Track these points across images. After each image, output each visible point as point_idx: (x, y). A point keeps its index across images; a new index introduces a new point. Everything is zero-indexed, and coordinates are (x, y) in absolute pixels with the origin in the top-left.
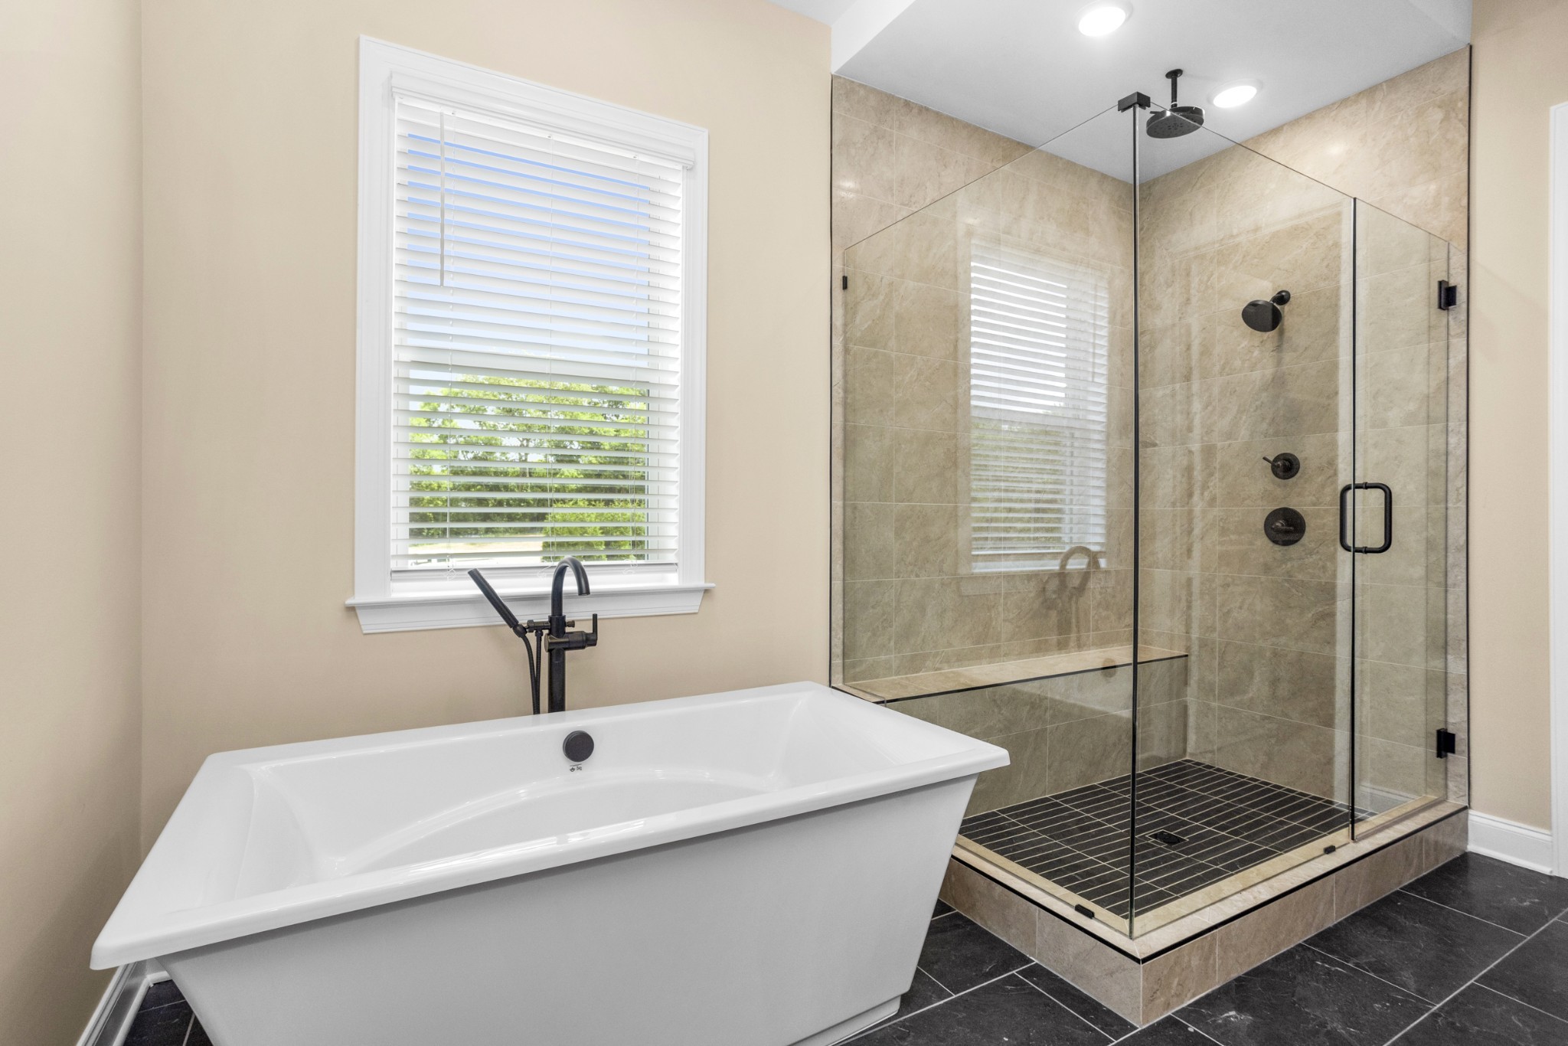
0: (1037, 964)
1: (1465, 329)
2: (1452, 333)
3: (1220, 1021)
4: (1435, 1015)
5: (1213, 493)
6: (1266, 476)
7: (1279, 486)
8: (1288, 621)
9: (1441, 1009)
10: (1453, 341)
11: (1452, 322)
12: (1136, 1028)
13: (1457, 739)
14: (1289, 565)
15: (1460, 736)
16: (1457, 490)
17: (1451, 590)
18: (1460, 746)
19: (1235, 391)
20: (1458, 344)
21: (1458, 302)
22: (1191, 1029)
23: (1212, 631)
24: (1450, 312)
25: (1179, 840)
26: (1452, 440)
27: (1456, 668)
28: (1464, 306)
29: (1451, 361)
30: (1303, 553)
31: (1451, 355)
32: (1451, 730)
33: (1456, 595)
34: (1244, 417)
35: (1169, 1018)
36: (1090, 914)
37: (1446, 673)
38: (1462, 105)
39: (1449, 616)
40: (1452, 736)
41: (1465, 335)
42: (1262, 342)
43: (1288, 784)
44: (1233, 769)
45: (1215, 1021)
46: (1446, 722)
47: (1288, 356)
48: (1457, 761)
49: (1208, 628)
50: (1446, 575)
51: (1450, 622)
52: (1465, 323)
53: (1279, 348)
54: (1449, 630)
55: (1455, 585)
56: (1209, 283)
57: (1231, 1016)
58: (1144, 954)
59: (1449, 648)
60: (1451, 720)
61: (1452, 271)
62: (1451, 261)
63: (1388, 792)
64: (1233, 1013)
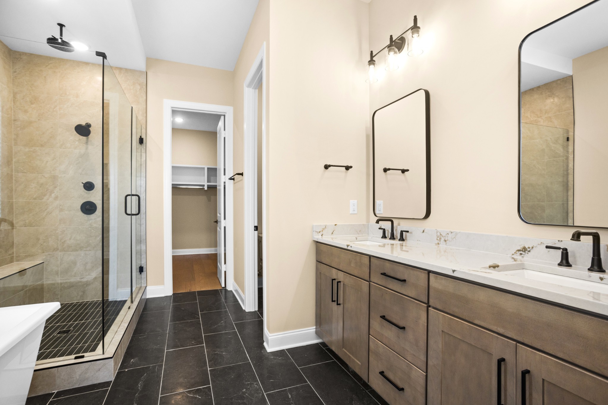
0: (57, 392)
1: (145, 151)
2: (142, 151)
3: (131, 364)
4: (169, 333)
5: (57, 194)
6: (81, 189)
7: (87, 193)
8: (90, 241)
9: (169, 331)
10: (142, 154)
11: (142, 148)
12: (112, 381)
13: (144, 268)
14: (91, 221)
15: (144, 267)
16: (143, 197)
17: (142, 225)
18: (144, 270)
19: (67, 156)
20: (144, 155)
21: (144, 143)
22: (126, 370)
23: (56, 250)
24: (142, 145)
25: (70, 330)
26: (142, 182)
27: (143, 248)
28: (145, 144)
29: (142, 159)
30: (96, 217)
31: (142, 158)
32: (142, 266)
33: (143, 227)
34: (71, 167)
35: (118, 372)
36: (83, 357)
37: (141, 250)
38: (145, 87)
39: (141, 233)
40: (143, 267)
41: (145, 153)
42: (79, 139)
43: (92, 299)
44: (68, 302)
45: (130, 365)
46: (141, 264)
47: (90, 147)
48: (144, 274)
49: (54, 249)
50: (141, 221)
51: (142, 235)
52: (145, 149)
53: (87, 143)
54: (142, 237)
55: (143, 224)
56: (55, 109)
57: (133, 361)
58: (112, 355)
59: (142, 242)
60: (142, 263)
61: (142, 134)
62: (142, 131)
63: (125, 290)
64: (132, 360)
